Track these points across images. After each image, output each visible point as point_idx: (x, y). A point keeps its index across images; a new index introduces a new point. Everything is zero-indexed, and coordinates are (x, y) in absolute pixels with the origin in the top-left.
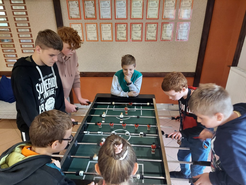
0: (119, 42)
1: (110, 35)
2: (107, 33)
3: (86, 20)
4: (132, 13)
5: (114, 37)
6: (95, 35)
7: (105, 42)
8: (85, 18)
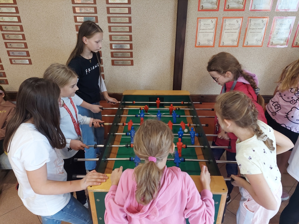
2: (256, 33)
3: (226, 12)
6: (235, 36)
7: (248, 48)
8: (226, 9)
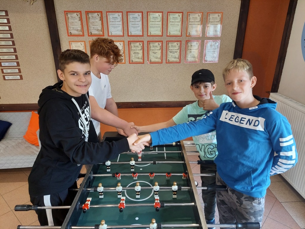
0: (134, 64)
3: (91, 37)
4: (150, 29)
5: (127, 58)
8: (89, 35)
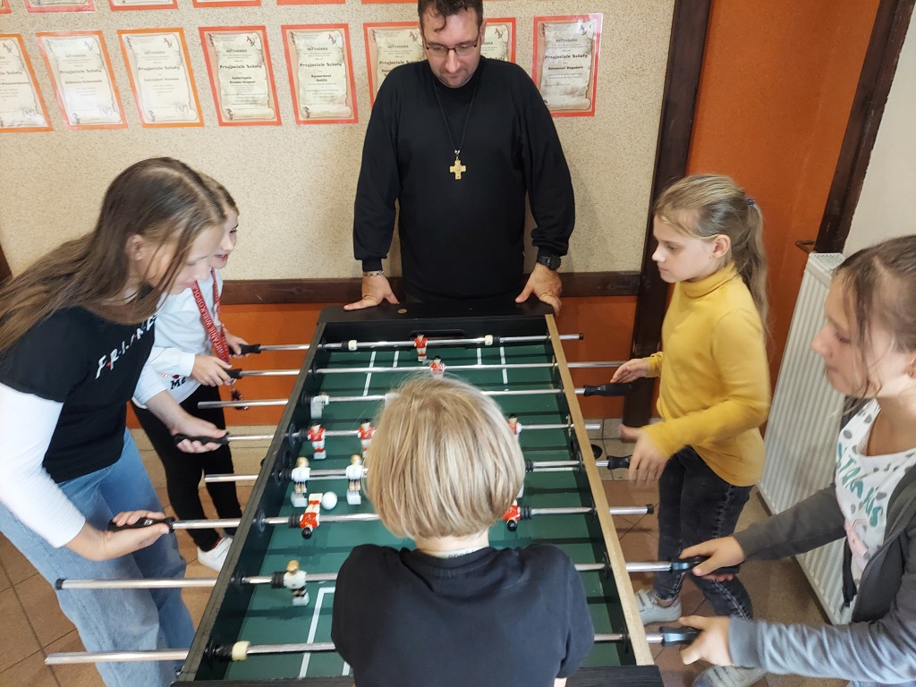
0: (240, 128)
1: (182, 91)
2: (165, 82)
5: (208, 103)
6: (104, 93)
7: (162, 130)
